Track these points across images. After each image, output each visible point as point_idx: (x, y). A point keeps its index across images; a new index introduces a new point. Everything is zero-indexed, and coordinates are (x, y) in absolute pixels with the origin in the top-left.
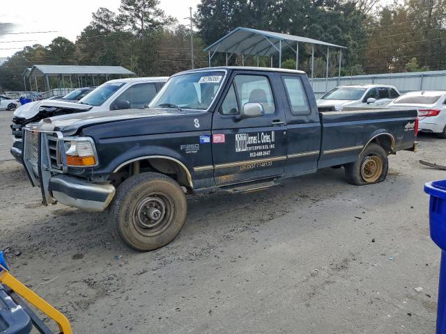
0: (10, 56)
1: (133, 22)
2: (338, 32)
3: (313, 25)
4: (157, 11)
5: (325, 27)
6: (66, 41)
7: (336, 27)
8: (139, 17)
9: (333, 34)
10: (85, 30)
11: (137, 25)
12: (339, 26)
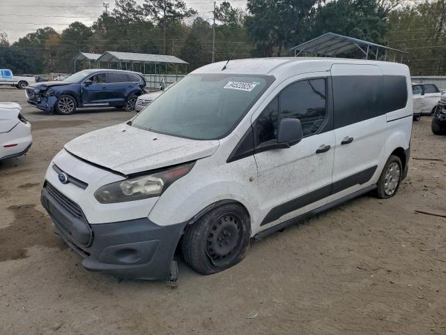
0: (22, 38)
1: (155, 12)
4: (179, 3)
10: (102, 16)
11: (159, 15)
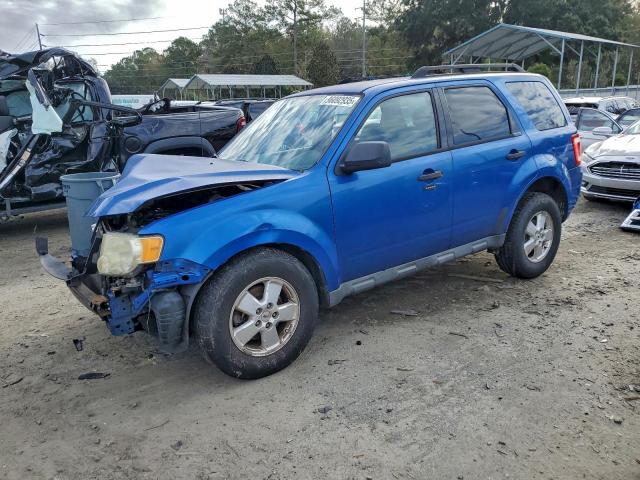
0: (115, 64)
1: (282, 16)
2: (604, 24)
3: (567, 14)
5: (584, 18)
6: (189, 43)
7: (602, 17)
8: (291, 9)
9: (597, 28)
10: (214, 27)
11: (287, 19)
12: (606, 16)
